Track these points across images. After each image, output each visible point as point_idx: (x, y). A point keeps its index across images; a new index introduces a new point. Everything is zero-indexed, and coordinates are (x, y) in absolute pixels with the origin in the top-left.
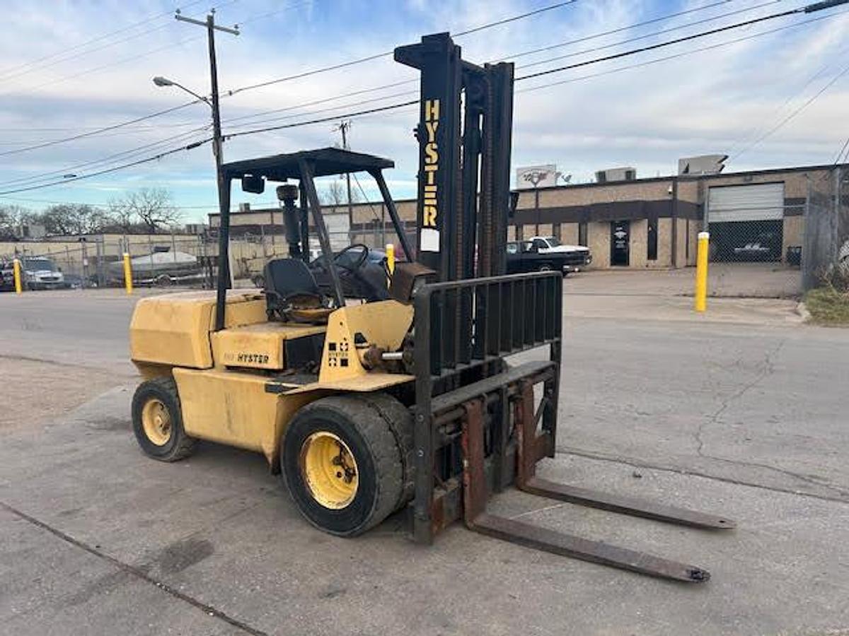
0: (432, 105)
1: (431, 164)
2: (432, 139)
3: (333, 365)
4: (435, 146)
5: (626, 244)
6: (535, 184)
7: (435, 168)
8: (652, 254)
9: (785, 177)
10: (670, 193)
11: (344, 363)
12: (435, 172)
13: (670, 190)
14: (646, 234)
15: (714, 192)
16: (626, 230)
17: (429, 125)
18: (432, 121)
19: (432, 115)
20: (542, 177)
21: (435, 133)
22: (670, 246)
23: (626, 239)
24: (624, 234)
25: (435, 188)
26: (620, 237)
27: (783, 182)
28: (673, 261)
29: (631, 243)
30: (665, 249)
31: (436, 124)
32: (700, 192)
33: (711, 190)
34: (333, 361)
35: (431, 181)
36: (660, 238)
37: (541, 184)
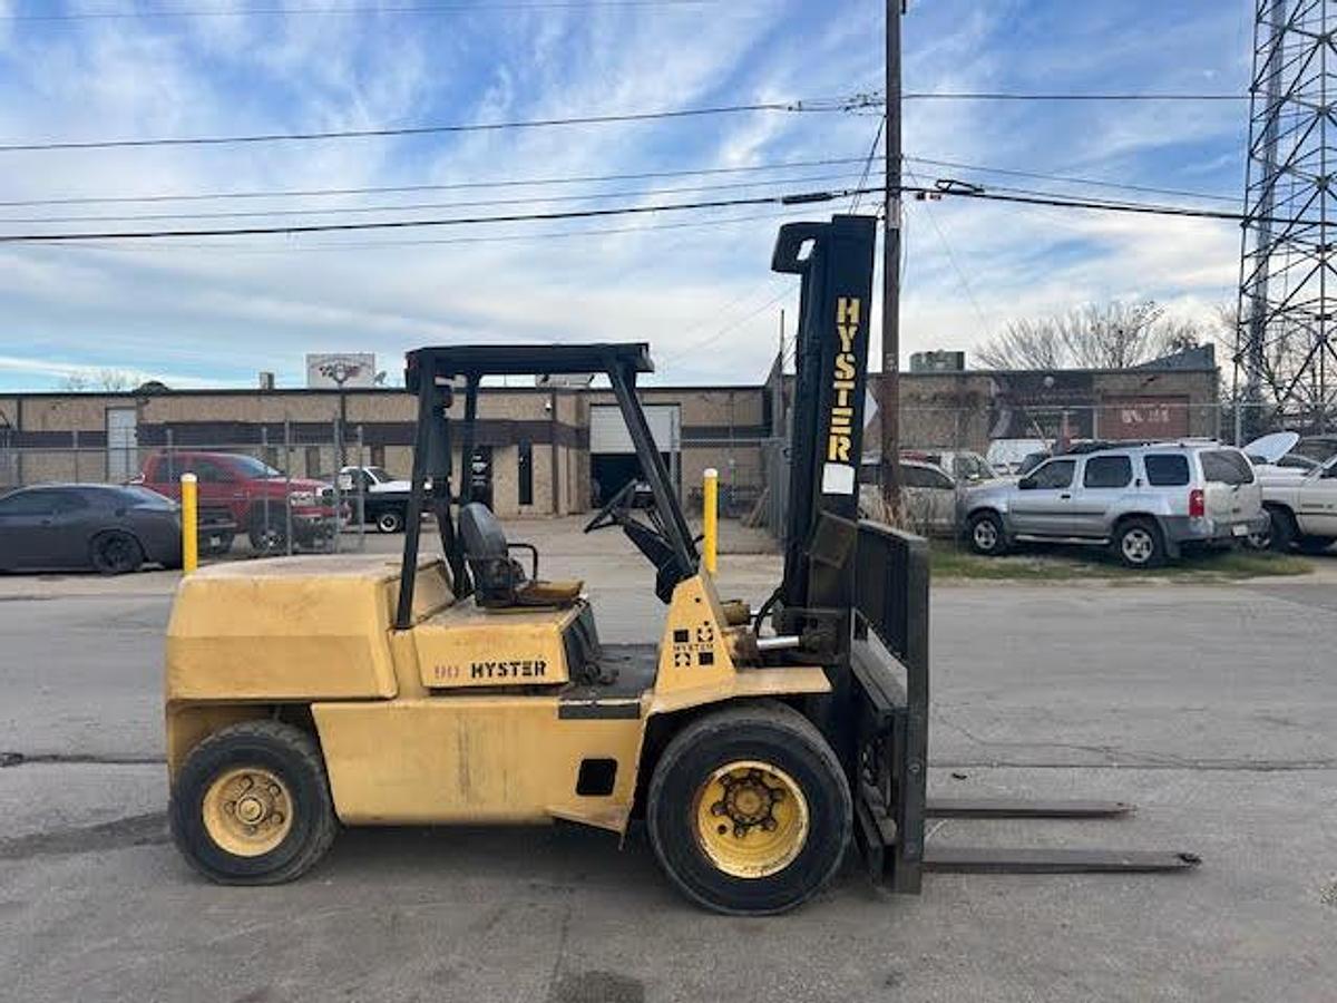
0: (849, 304)
1: (844, 380)
2: (846, 348)
3: (683, 664)
4: (851, 358)
5: (488, 481)
6: (341, 382)
7: (851, 385)
8: (526, 497)
9: (680, 397)
10: (548, 409)
11: (706, 659)
12: (849, 391)
13: (549, 406)
14: (517, 467)
15: (595, 412)
16: (487, 459)
17: (842, 330)
18: (848, 324)
19: (848, 317)
20: (352, 372)
21: (851, 341)
22: (550, 483)
23: (487, 473)
24: (483, 465)
25: (849, 412)
26: (479, 470)
27: (678, 404)
28: (556, 508)
29: (494, 480)
30: (543, 488)
31: (853, 330)
32: (579, 412)
33: (593, 408)
34: (683, 659)
35: (843, 402)
36: (535, 472)
37: (350, 383)
